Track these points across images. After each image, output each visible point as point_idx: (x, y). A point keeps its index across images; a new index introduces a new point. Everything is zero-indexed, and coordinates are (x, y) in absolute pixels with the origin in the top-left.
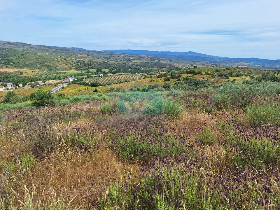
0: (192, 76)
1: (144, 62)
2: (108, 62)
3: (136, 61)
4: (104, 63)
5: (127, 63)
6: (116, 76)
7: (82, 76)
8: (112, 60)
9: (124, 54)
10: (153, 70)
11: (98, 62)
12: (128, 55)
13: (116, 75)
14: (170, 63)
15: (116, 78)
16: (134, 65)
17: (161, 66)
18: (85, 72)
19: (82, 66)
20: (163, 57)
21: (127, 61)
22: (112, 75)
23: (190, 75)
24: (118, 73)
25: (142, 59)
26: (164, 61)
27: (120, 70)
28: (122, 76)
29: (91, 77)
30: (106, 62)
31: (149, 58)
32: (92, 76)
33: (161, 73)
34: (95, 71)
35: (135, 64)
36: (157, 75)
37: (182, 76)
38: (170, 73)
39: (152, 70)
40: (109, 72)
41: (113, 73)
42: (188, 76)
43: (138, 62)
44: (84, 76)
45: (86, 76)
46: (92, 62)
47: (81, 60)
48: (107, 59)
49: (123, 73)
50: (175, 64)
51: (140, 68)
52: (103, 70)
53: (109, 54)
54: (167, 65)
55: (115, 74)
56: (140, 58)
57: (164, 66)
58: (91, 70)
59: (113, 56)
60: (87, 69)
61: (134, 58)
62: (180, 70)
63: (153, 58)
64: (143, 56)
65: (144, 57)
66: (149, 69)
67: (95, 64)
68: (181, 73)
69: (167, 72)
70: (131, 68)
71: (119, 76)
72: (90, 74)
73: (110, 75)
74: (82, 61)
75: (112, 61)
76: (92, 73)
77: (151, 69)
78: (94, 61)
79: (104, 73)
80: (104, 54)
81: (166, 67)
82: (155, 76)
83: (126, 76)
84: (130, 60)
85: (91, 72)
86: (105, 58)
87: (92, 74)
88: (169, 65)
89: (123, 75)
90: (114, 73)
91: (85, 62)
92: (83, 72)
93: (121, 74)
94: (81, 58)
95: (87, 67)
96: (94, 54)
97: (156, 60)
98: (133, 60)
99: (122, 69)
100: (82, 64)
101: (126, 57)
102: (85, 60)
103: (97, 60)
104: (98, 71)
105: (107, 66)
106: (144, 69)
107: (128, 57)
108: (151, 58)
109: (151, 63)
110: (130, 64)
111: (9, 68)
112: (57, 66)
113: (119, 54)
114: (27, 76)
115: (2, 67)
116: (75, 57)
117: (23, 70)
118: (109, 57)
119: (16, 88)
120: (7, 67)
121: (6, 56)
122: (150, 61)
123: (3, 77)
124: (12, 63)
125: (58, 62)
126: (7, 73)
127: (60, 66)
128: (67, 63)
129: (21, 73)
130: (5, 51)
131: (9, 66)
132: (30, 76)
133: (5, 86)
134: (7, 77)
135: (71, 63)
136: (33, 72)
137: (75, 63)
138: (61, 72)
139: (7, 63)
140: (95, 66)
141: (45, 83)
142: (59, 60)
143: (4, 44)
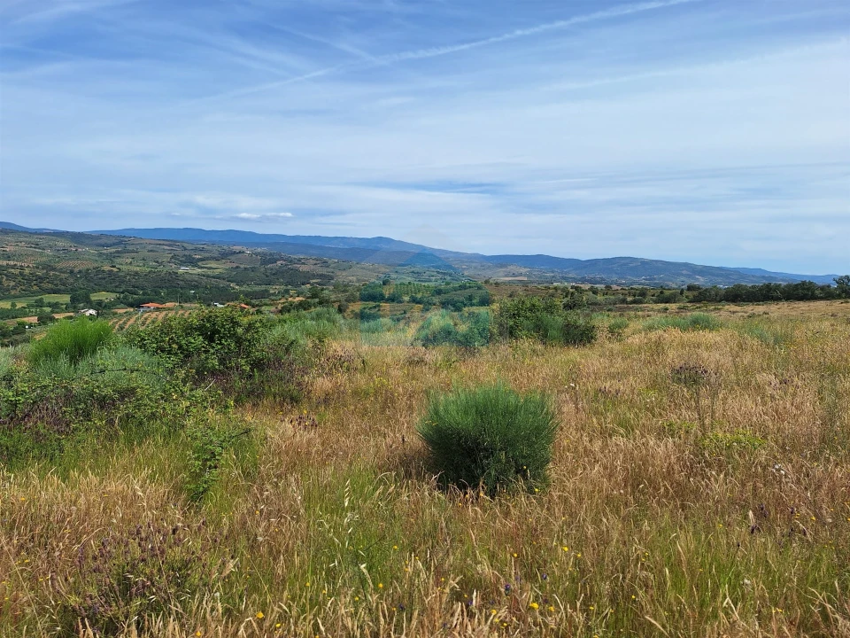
0: (375, 307)
1: (242, 266)
2: (115, 270)
3: (213, 264)
4: (98, 271)
5: (182, 270)
6: (146, 315)
7: (18, 320)
8: (129, 261)
9: (173, 243)
10: (272, 292)
11: (76, 270)
12: (185, 245)
13: (145, 312)
14: (324, 271)
15: (146, 319)
16: (208, 276)
17: (293, 278)
18: (24, 305)
19: (12, 284)
20: (302, 253)
21: (182, 263)
22: (132, 310)
23: (372, 304)
24: (152, 305)
25: (233, 258)
26: (304, 264)
27: (158, 293)
28: (164, 313)
29: (52, 319)
30: (107, 268)
31: (257, 254)
32: (57, 316)
33: (290, 299)
34: (66, 299)
35: (210, 272)
36: (280, 307)
37: (351, 307)
38: (317, 300)
39: (267, 291)
40: (118, 302)
41: (131, 305)
42: (365, 308)
43: (219, 268)
44: (26, 319)
45: (34, 320)
46: (54, 269)
47: (12, 263)
48: (111, 257)
49: (169, 305)
50: (339, 273)
51: (229, 286)
52: (94, 297)
53: (120, 242)
54: (314, 276)
55: (139, 307)
56: (224, 256)
57: (306, 278)
58: (48, 298)
59: (130, 248)
60: (34, 293)
61: (207, 255)
62: (345, 291)
63: (271, 254)
64: (237, 248)
65: (240, 252)
66: (257, 288)
67: (63, 276)
68: (346, 301)
69: (308, 298)
70: (196, 287)
71: (154, 315)
72: (48, 310)
73: (125, 311)
74: (14, 267)
75: (126, 265)
76: (55, 307)
77: (263, 287)
78: (59, 266)
79: (99, 306)
80: (99, 241)
81: (312, 281)
82: (273, 309)
83: (180, 312)
84: (192, 262)
85: (50, 305)
86: (100, 255)
87: (52, 312)
88: (321, 276)
89: (170, 309)
90: (137, 305)
91: (27, 271)
92: (19, 306)
93: (161, 306)
94: (9, 258)
95: (35, 288)
96: (61, 243)
97: (278, 262)
98: (204, 262)
99: (165, 291)
100: (13, 277)
101: (179, 252)
102: (28, 265)
103: (71, 264)
104: (78, 300)
105: (110, 281)
106: (242, 289)
107: (187, 253)
108: (264, 254)
109: (263, 270)
110: (192, 274)
113: (153, 242)
118: (118, 252)
122: (261, 264)
140: (63, 284)
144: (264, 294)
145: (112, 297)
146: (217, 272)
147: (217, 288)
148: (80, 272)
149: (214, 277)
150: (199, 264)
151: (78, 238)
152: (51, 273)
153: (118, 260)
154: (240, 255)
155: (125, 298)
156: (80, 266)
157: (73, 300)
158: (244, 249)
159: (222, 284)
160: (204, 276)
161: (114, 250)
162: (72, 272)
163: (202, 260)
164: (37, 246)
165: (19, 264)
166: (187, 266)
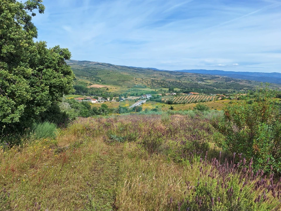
1: (218, 82)
2: (180, 82)
3: (209, 81)
4: (176, 82)
5: (199, 83)
8: (184, 79)
9: (197, 74)
10: (229, 91)
11: (170, 82)
12: (201, 75)
13: (190, 95)
14: (249, 85)
15: (191, 97)
16: (207, 85)
17: (237, 87)
19: (155, 85)
20: (240, 78)
21: (199, 81)
22: (184, 94)
24: (192, 93)
25: (216, 79)
26: (241, 82)
27: (192, 89)
28: (196, 96)
30: (178, 81)
31: (224, 78)
32: (166, 94)
33: (241, 94)
34: (168, 89)
35: (207, 84)
39: (227, 91)
43: (211, 82)
44: (158, 94)
45: (161, 95)
46: (165, 81)
47: (156, 79)
48: (179, 78)
51: (214, 88)
52: (175, 89)
53: (182, 74)
54: (245, 87)
56: (213, 78)
57: (242, 87)
58: (164, 89)
59: (185, 75)
60: (160, 88)
61: (207, 78)
63: (229, 78)
64: (217, 76)
66: (224, 90)
67: (167, 83)
70: (203, 88)
71: (193, 96)
72: (163, 92)
73: (182, 94)
75: (184, 81)
76: (165, 91)
77: (226, 90)
78: (166, 80)
79: (176, 92)
80: (176, 73)
84: (202, 80)
85: (164, 91)
86: (177, 77)
88: (248, 87)
89: (198, 95)
91: (159, 81)
92: (157, 90)
94: (155, 78)
95: (160, 86)
96: (167, 74)
97: (231, 81)
98: (206, 80)
99: (194, 89)
100: (156, 83)
101: (199, 77)
102: (159, 80)
103: (169, 80)
104: (170, 90)
105: (179, 85)
106: (218, 90)
107: (201, 77)
108: (226, 78)
109: (226, 83)
110: (202, 84)
111: (99, 84)
112: (135, 85)
113: (191, 74)
114: (112, 92)
115: (94, 83)
116: (150, 77)
117: (109, 87)
118: (181, 77)
119: (105, 101)
120: (97, 83)
121: (96, 74)
122: (225, 82)
123: (94, 91)
124: (100, 81)
125: (136, 80)
126: (98, 89)
127: (137, 84)
128: (143, 82)
129: (108, 89)
130: (95, 70)
131: (98, 82)
132: (114, 91)
133: (97, 99)
134: (97, 92)
135: (146, 82)
136: (116, 88)
137: (150, 82)
138: (138, 89)
139: (97, 80)
140: (167, 85)
141: (127, 99)
142: (137, 79)
143: (95, 64)
145: (179, 90)
146: (210, 84)
147: (210, 89)
148: (171, 82)
149: (209, 85)
150: (205, 81)
151: (171, 72)
152: (165, 82)
153: (181, 79)
154: (218, 78)
155: (182, 90)
156: (171, 80)
157: (169, 90)
158: (219, 76)
159: (212, 88)
160: (206, 85)
161: (180, 76)
162: (169, 82)
163: (205, 80)
164: (161, 74)
165: (157, 79)
166: (200, 81)
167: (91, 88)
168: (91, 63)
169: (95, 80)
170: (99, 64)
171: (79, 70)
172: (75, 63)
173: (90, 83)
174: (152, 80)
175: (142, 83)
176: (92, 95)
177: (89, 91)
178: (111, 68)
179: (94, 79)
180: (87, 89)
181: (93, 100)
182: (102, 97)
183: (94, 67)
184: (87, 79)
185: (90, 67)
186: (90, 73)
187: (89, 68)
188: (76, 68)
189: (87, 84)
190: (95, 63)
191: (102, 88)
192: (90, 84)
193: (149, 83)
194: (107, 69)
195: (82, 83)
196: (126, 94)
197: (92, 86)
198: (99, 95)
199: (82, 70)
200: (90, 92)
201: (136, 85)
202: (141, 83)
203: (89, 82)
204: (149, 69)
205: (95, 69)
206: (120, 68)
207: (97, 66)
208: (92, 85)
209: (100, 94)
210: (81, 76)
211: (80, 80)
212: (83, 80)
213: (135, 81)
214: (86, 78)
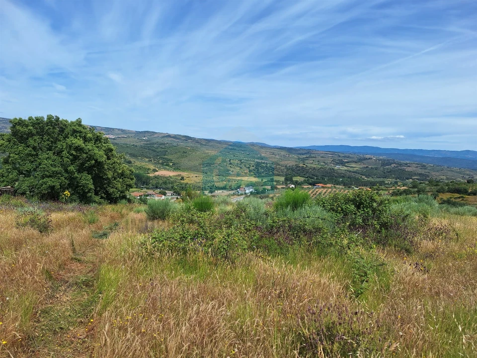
0: (459, 198)
1: (370, 167)
2: (305, 166)
3: (353, 165)
4: (297, 166)
5: (337, 167)
6: (317, 190)
7: (263, 187)
8: (311, 162)
9: (333, 153)
10: (386, 182)
11: (288, 165)
12: (339, 154)
13: (317, 188)
14: (423, 171)
15: (317, 192)
16: (350, 171)
17: (401, 175)
18: (266, 180)
19: (263, 170)
20: (408, 160)
21: (337, 164)
22: (311, 186)
23: (457, 195)
24: (321, 185)
25: (365, 162)
26: (409, 166)
27: (323, 179)
28: (326, 189)
29: (277, 188)
30: (301, 165)
31: (379, 160)
32: (278, 187)
33: (398, 188)
34: (282, 179)
35: (351, 169)
36: (391, 192)
37: (440, 196)
38: (416, 189)
40: (305, 182)
41: (311, 184)
42: (451, 198)
43: (357, 167)
44: (266, 187)
45: (269, 187)
46: (279, 165)
47: (263, 161)
48: (303, 160)
49: (329, 185)
50: (433, 173)
51: (361, 177)
52: (295, 179)
53: (308, 152)
54: (415, 174)
55: (314, 185)
56: (360, 160)
57: (410, 175)
58: (276, 178)
59: (313, 155)
60: (270, 175)
61: (350, 160)
62: (437, 185)
63: (388, 160)
64: (368, 156)
65: (369, 159)
66: (378, 180)
67: (282, 168)
68: (437, 191)
69: (410, 188)
70: (343, 177)
71: (321, 190)
72: (275, 183)
73: (307, 187)
74: (264, 163)
75: (311, 164)
76: (278, 182)
77: (381, 179)
78: (282, 163)
79: (296, 183)
80: (299, 152)
81: (413, 178)
82: (386, 192)
83: (334, 190)
84: (342, 163)
85: (276, 181)
86: (299, 158)
87: (277, 185)
88: (420, 175)
89: (329, 188)
90: (313, 184)
91: (268, 165)
92: (264, 180)
93: (324, 186)
94: (262, 159)
95: (271, 173)
96: (283, 153)
97: (392, 165)
98: (348, 164)
99: (327, 178)
100: (263, 167)
101: (337, 158)
102: (269, 162)
103: (286, 162)
104: (288, 180)
105: (302, 171)
106: (369, 179)
107: (340, 158)
108: (384, 160)
109: (382, 169)
110: (342, 170)
111: (168, 170)
112: (228, 170)
113: (324, 152)
114: (189, 182)
115: (160, 169)
116: (254, 158)
117: (184, 174)
118: (307, 157)
119: (177, 198)
120: (165, 169)
121: (165, 153)
122: (382, 166)
123: (161, 182)
124: (171, 164)
125: (230, 164)
126: (166, 177)
127: (232, 169)
128: (242, 166)
129: (182, 178)
130: (163, 146)
131: (167, 167)
132: (192, 182)
133: (165, 194)
134: (165, 183)
135: (248, 166)
136: (196, 177)
137: (253, 166)
138: (233, 178)
139: (165, 164)
140: (282, 172)
141: (213, 194)
142: (232, 161)
143: (163, 137)
144: (382, 183)
145: (302, 179)
146: (355, 169)
147: (355, 178)
148: (289, 166)
149: (353, 172)
150: (346, 165)
151: (290, 150)
153: (306, 161)
154: (369, 160)
155: (308, 180)
156: (290, 163)
157: (286, 180)
158: (372, 157)
159: (358, 176)
160: (348, 171)
161: (305, 156)
162: (286, 166)
163: (348, 162)
164: (273, 154)
165: (266, 162)
166: (339, 165)
167: (156, 177)
168: (156, 136)
169: (162, 164)
170: (169, 136)
171: (136, 146)
172: (130, 135)
173: (154, 168)
174: (257, 162)
175: (241, 168)
176: (157, 188)
177: (151, 181)
178: (190, 144)
179: (161, 161)
180: (149, 178)
181: (158, 196)
182: (172, 192)
183: (161, 141)
184: (149, 161)
185: (155, 141)
186: (154, 151)
187: (153, 144)
188: (132, 144)
189: (149, 169)
190: (163, 135)
191: (174, 176)
192: (155, 171)
193: (252, 168)
194: (182, 144)
195: (140, 168)
196: (213, 186)
197: (157, 173)
198: (168, 189)
199: (141, 147)
200: (154, 182)
201: (230, 172)
202: (239, 168)
203: (152, 167)
204: (253, 144)
205: (164, 144)
206: (204, 143)
207: (166, 140)
208: (157, 171)
209: (170, 186)
210: (139, 156)
211: (138, 163)
212: (143, 164)
213: (228, 165)
214: (147, 160)
